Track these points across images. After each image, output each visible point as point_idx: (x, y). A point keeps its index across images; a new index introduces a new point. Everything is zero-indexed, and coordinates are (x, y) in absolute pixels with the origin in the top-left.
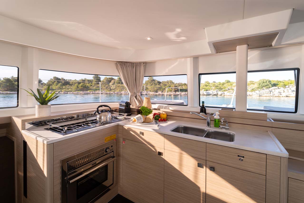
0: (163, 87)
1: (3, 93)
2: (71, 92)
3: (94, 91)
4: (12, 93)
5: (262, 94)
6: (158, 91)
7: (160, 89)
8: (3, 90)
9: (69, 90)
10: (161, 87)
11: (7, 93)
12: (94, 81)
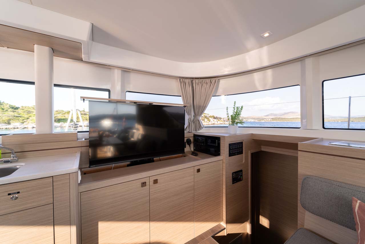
0: (23, 116)
6: (11, 122)
7: (17, 118)
10: (20, 115)
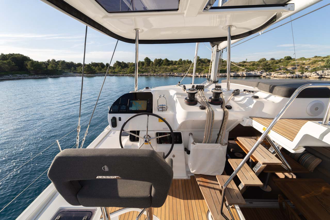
1: (87, 75)
2: (127, 74)
3: (142, 73)
4: (92, 75)
5: (326, 74)
8: (87, 73)
9: (125, 72)
11: (89, 75)
12: (145, 63)
